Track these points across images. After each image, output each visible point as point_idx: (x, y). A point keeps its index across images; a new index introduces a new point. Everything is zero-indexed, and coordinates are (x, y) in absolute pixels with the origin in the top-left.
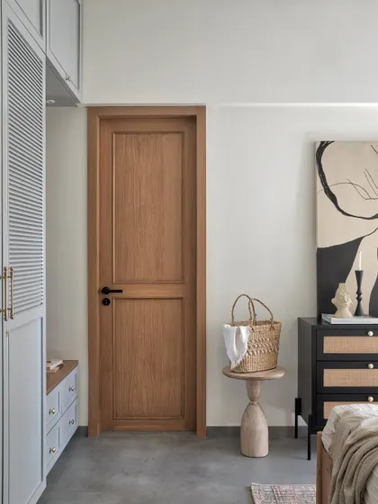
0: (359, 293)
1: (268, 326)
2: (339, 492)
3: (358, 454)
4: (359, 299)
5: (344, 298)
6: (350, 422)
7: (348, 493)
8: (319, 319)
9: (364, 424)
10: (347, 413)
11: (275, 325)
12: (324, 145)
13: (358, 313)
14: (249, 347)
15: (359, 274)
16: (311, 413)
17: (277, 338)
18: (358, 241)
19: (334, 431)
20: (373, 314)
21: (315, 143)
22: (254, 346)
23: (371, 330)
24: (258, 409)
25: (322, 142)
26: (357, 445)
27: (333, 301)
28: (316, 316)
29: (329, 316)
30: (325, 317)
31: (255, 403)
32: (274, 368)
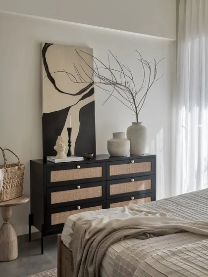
0: (69, 142)
1: (17, 167)
2: (83, 270)
3: (95, 244)
4: (70, 146)
5: (61, 145)
6: (83, 224)
7: (91, 269)
8: (45, 160)
9: (94, 224)
10: (80, 219)
11: (21, 167)
12: (47, 46)
13: (69, 155)
14: (4, 184)
15: (69, 130)
16: (43, 223)
17: (23, 176)
18: (68, 109)
19: (72, 232)
20: (77, 154)
21: (41, 44)
22: (7, 182)
23: (79, 165)
24: (10, 226)
25: (46, 44)
26: (93, 238)
27: (55, 148)
28: (42, 158)
29: (52, 158)
30: (48, 158)
31: (8, 222)
32: (20, 196)
